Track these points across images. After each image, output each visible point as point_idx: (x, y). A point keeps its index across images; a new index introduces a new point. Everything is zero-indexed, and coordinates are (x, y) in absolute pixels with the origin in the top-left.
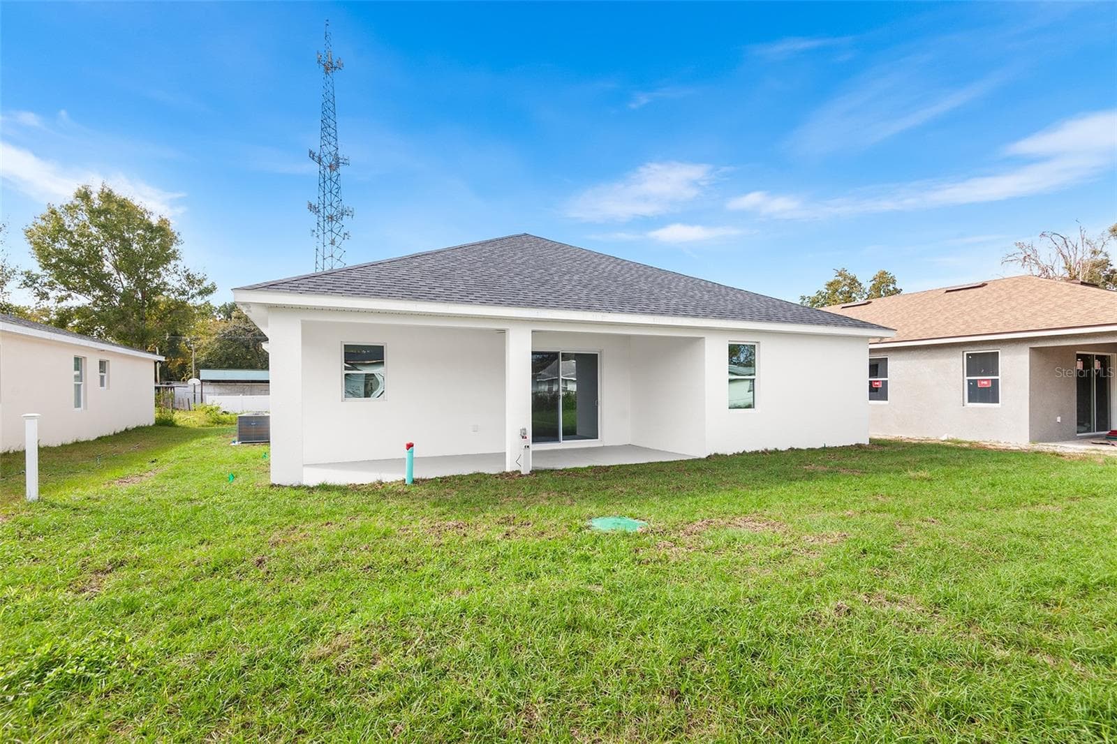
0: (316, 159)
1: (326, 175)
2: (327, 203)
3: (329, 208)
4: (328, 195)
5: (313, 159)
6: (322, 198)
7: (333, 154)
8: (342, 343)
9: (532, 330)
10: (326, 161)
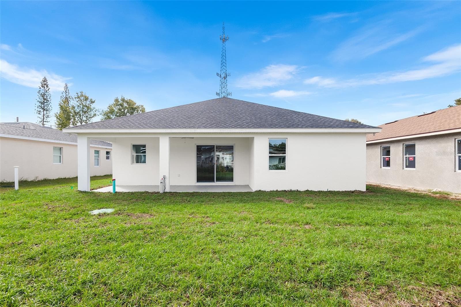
0: (219, 76)
1: (223, 81)
2: (223, 91)
3: (223, 93)
4: (223, 89)
5: (218, 76)
6: (221, 90)
7: (225, 72)
8: (131, 144)
9: (169, 137)
10: (223, 76)
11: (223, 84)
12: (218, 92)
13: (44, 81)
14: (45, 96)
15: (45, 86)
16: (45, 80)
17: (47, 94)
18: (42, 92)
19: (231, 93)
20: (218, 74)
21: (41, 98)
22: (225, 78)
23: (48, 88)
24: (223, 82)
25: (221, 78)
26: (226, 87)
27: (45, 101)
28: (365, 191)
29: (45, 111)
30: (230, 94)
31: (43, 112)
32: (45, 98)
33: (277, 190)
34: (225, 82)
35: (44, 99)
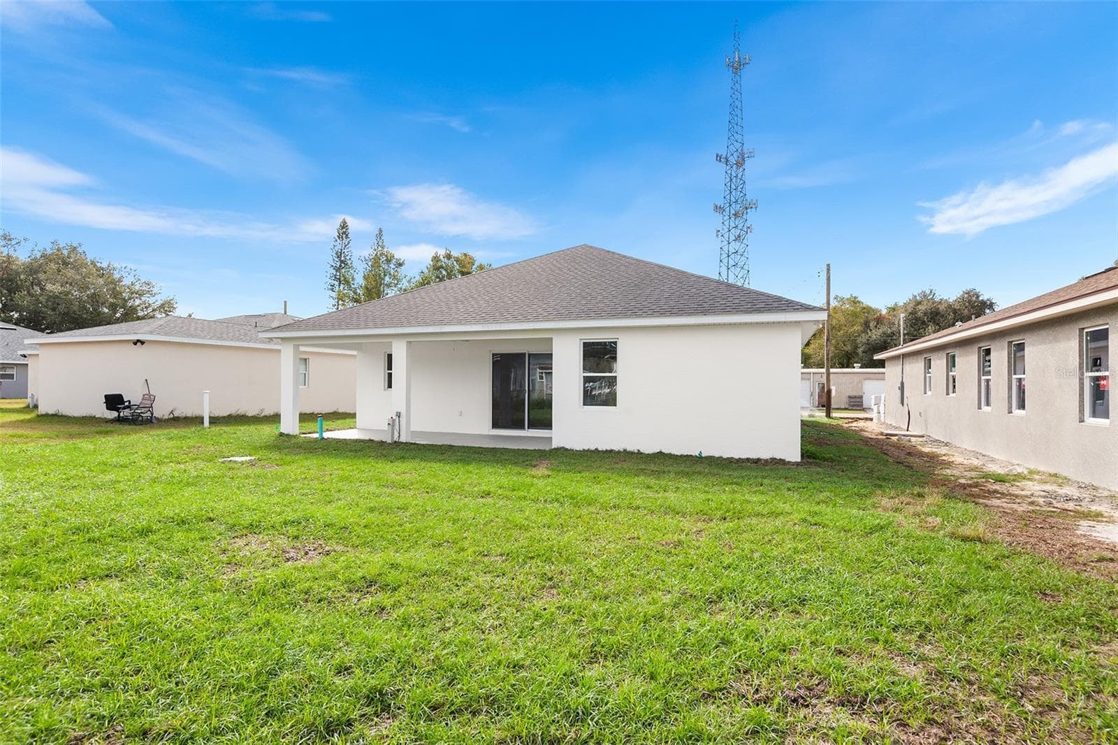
0: (723, 160)
2: (733, 200)
3: (734, 205)
4: (734, 193)
7: (739, 150)
8: (385, 352)
9: (407, 342)
10: (732, 160)
11: (734, 180)
12: (720, 203)
13: (343, 228)
14: (343, 255)
15: (344, 236)
16: (344, 226)
17: (346, 251)
18: (338, 248)
19: (754, 201)
20: (719, 158)
21: (337, 260)
22: (740, 164)
23: (348, 240)
24: (734, 174)
25: (728, 168)
26: (742, 188)
27: (343, 265)
28: (799, 460)
29: (342, 285)
30: (754, 206)
31: (339, 286)
32: (342, 259)
33: (596, 449)
34: (740, 175)
35: (342, 262)
